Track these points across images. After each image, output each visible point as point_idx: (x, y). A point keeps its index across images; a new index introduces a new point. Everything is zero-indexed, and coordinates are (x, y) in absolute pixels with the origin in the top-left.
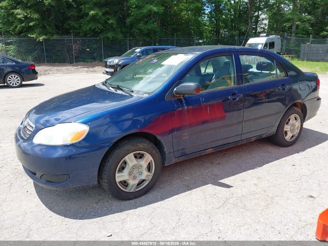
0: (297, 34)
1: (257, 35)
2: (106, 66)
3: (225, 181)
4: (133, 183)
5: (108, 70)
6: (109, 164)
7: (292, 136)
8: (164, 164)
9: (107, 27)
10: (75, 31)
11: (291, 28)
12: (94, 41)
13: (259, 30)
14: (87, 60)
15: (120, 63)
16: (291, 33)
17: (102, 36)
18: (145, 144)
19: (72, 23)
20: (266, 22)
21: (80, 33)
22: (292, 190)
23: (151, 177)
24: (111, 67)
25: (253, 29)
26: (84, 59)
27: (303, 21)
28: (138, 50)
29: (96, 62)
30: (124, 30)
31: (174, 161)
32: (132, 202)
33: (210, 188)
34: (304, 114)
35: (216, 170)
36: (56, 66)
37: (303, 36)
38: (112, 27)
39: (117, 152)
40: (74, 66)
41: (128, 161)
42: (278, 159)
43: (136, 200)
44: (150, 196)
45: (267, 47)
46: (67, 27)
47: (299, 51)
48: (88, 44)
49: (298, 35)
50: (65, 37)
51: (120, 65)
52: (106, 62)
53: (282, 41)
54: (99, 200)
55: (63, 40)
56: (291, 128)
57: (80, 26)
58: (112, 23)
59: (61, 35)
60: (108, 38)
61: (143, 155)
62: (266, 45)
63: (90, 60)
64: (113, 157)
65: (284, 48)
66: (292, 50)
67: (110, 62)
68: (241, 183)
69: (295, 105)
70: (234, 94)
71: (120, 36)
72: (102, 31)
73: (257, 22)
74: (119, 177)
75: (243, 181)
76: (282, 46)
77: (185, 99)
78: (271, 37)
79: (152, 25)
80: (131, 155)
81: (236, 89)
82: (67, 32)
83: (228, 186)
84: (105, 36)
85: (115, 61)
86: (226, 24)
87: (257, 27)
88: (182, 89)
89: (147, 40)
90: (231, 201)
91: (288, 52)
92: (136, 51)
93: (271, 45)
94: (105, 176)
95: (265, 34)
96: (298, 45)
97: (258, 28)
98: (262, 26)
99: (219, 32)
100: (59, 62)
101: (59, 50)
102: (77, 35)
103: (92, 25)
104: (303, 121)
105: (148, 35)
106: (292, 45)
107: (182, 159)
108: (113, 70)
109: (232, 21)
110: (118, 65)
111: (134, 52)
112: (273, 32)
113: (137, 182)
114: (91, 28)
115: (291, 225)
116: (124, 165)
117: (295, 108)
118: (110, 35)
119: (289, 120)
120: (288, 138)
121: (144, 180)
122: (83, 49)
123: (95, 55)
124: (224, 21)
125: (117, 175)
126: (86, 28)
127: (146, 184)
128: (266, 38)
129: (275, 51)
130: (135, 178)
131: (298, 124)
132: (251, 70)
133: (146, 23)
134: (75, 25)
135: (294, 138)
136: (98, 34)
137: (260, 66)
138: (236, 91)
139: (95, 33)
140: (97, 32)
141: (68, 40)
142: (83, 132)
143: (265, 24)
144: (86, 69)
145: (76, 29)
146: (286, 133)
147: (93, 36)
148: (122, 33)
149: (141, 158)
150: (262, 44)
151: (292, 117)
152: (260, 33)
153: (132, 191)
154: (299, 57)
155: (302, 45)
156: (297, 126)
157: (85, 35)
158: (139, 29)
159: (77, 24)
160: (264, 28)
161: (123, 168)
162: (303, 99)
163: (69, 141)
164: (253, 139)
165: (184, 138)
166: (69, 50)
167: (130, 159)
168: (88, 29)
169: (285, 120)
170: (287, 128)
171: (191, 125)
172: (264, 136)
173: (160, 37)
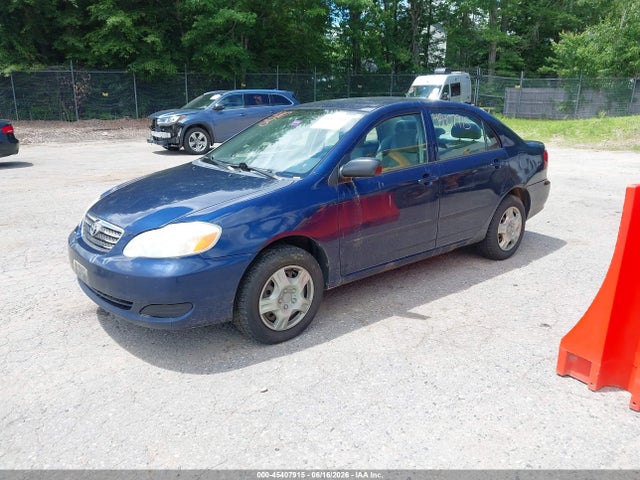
0: (496, 69)
1: (429, 70)
2: (154, 127)
3: (417, 310)
4: (283, 316)
5: (158, 135)
6: (250, 287)
7: (510, 243)
8: (325, 286)
9: (143, 51)
10: (77, 56)
11: (487, 59)
12: (118, 78)
13: (431, 60)
14: (104, 115)
15: (182, 122)
16: (487, 67)
17: (133, 68)
18: (301, 254)
19: (71, 40)
20: (443, 46)
21: (86, 60)
22: (517, 318)
23: (308, 307)
24: (164, 128)
25: (422, 58)
26: (97, 112)
27: (507, 46)
28: (216, 97)
29: (123, 120)
30: (177, 56)
31: (340, 282)
32: (283, 345)
33: (395, 322)
34: (526, 208)
35: (399, 296)
36: (42, 127)
37: (508, 73)
38: (154, 51)
39: (262, 267)
40: (78, 126)
41: (277, 280)
42: (491, 277)
43: (287, 343)
44: (307, 336)
45: (447, 92)
46: (59, 48)
47: (503, 100)
48: (104, 82)
49: (500, 72)
50: (58, 69)
51: (182, 126)
52: (155, 120)
53: (473, 83)
54: (228, 347)
55: (54, 74)
56: (508, 229)
57: (88, 47)
58: (153, 43)
59: (49, 64)
60: (147, 72)
61: (297, 273)
62: (446, 89)
63: (110, 116)
64: (257, 275)
65: (476, 94)
66: (491, 98)
67: (163, 120)
68: (442, 312)
69: (513, 192)
70: (426, 176)
71: (171, 69)
72: (133, 58)
73: (426, 46)
74: (265, 306)
75: (445, 309)
76: (473, 90)
77: (356, 183)
78: (454, 74)
79: (234, 48)
80: (282, 271)
81: (428, 167)
82: (60, 58)
83: (423, 318)
84: (140, 67)
85: (172, 118)
86: (372, 48)
87: (427, 55)
88: (353, 168)
89: (225, 77)
90: (432, 336)
91: (485, 101)
92: (212, 98)
93: (455, 88)
94: (244, 305)
95: (443, 70)
96: (501, 90)
97: (430, 57)
98: (437, 53)
99: (359, 64)
100: (46, 120)
101: (45, 94)
102: (81, 63)
103: (113, 46)
104: (525, 217)
105: (225, 66)
106: (490, 90)
107: (351, 279)
108: (169, 135)
109: (384, 42)
110: (178, 125)
111: (207, 101)
112: (455, 65)
113: (289, 314)
114: (110, 50)
115: (522, 361)
116: (270, 288)
117: (514, 197)
118: (151, 66)
119: (505, 216)
120: (503, 245)
121: (297, 312)
122: (94, 94)
123: (120, 104)
124: (369, 43)
125: (261, 303)
126: (101, 49)
127: (301, 317)
128: (445, 77)
129: (462, 99)
130: (285, 308)
131: (518, 221)
132: (442, 137)
133: (221, 44)
134: (77, 44)
135: (513, 245)
136: (127, 64)
137: (456, 131)
138: (429, 172)
139: (119, 61)
140: (123, 58)
141: (62, 74)
142: (212, 236)
143: (442, 50)
144: (106, 133)
145: (78, 51)
146: (501, 237)
147: (114, 67)
148: (174, 61)
149: (294, 276)
150: (440, 87)
151: (510, 211)
152: (434, 66)
153: (282, 328)
154: (502, 111)
155: (507, 89)
156: (516, 227)
157: (99, 64)
158: (208, 56)
159: (80, 41)
160: (440, 58)
161: (269, 293)
162: (525, 184)
163: (191, 251)
164: (453, 248)
165: (355, 245)
166: (66, 94)
167: (280, 277)
168: (103, 52)
169: (498, 217)
170: (502, 229)
171: (367, 225)
172: (468, 243)
173: (248, 71)
